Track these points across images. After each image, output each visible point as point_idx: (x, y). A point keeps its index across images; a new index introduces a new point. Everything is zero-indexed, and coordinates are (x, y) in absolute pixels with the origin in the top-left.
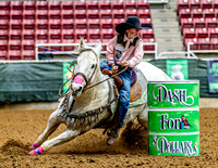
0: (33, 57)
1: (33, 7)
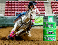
0: (14, 15)
1: (15, 3)
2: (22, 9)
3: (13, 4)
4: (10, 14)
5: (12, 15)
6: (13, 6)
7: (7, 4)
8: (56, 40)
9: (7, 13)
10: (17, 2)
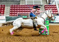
1: (17, 6)
2: (23, 11)
3: (16, 7)
4: (13, 15)
5: (15, 15)
6: (15, 9)
7: (11, 7)
8: (48, 34)
9: (12, 14)
10: (19, 5)
